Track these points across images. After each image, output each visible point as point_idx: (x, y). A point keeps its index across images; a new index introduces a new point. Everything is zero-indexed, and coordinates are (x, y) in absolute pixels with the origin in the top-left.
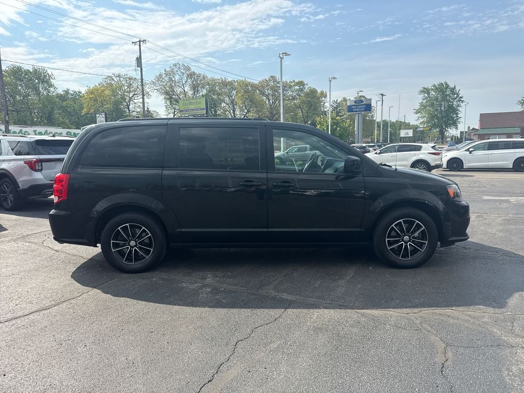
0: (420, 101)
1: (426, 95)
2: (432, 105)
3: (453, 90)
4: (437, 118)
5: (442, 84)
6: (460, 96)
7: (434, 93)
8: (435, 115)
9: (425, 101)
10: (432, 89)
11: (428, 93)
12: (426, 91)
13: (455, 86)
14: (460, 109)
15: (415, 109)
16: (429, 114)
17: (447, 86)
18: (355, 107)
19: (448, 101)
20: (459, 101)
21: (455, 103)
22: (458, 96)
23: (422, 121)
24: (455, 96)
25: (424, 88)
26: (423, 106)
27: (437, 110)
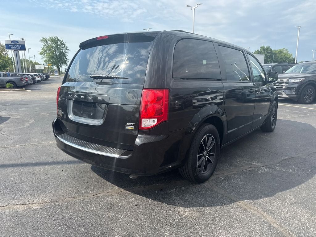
0: (42, 47)
1: (46, 43)
2: (50, 50)
3: (61, 42)
4: (54, 59)
5: (55, 37)
6: (66, 46)
7: (50, 42)
8: (53, 57)
9: (45, 47)
10: (49, 40)
11: (47, 42)
12: (44, 40)
13: (62, 40)
14: (67, 54)
15: (39, 52)
16: (49, 55)
17: (58, 39)
18: (12, 46)
19: (60, 49)
20: (66, 49)
21: (64, 50)
22: (65, 46)
23: (45, 59)
24: (63, 46)
25: (44, 39)
26: (44, 50)
27: (53, 54)
